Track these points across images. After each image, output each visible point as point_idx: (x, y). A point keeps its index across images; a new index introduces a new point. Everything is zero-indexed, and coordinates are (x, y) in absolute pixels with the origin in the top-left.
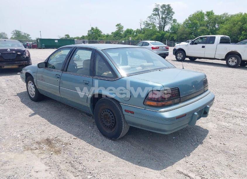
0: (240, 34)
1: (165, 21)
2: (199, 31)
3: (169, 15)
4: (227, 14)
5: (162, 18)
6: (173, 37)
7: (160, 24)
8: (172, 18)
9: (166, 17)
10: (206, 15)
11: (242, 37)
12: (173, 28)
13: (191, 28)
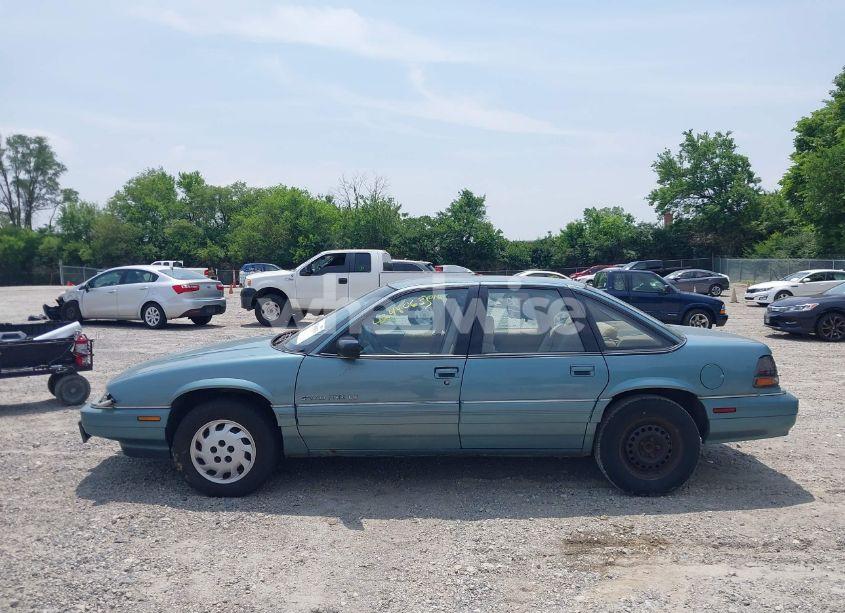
0: (295, 244)
1: (31, 193)
2: (168, 231)
3: (44, 173)
4: (244, 185)
5: (18, 182)
6: (76, 250)
7: (10, 202)
8: (57, 184)
9: (33, 181)
10: (180, 184)
11: (299, 252)
12: (68, 220)
13: (139, 220)
